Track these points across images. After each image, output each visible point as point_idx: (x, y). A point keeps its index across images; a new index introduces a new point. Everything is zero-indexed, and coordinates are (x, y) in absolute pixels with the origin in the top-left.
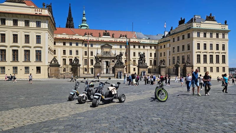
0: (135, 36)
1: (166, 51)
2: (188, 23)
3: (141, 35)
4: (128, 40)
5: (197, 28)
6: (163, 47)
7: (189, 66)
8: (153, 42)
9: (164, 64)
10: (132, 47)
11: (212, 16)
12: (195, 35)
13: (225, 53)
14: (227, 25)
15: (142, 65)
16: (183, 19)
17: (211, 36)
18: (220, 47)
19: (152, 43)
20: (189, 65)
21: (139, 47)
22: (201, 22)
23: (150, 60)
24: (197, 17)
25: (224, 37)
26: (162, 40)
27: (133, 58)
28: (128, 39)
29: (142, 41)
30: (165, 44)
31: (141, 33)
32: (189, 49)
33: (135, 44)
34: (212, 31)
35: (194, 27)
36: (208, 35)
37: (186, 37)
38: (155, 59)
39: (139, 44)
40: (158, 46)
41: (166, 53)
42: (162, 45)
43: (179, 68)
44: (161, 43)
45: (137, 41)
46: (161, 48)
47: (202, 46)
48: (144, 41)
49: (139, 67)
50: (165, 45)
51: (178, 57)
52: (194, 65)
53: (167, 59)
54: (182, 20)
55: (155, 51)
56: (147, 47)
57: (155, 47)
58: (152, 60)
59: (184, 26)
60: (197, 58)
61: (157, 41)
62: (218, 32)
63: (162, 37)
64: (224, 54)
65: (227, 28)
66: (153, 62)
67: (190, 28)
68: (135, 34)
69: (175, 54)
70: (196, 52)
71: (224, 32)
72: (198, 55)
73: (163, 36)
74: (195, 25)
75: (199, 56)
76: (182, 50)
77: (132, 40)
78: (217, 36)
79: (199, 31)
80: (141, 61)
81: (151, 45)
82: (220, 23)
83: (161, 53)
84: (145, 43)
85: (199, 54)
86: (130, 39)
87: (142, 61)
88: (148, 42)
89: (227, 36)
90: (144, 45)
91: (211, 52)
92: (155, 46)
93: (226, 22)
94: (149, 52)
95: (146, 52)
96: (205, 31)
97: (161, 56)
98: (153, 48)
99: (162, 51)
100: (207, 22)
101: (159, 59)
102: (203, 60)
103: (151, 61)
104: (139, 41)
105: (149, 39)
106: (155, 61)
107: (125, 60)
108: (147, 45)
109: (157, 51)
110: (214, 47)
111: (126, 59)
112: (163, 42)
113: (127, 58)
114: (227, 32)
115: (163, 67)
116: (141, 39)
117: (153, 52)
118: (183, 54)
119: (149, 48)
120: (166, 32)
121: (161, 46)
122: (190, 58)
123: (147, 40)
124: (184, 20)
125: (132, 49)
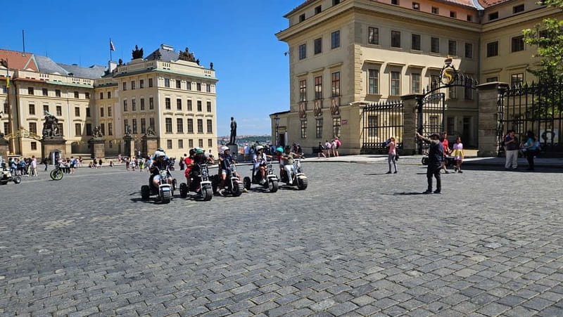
0: (32, 64)
1: (114, 105)
2: (149, 58)
3: (48, 62)
4: (11, 74)
5: (164, 70)
6: (106, 96)
7: (152, 139)
8: (82, 83)
9: (100, 136)
10: (23, 92)
11: (190, 52)
12: (161, 83)
13: (211, 116)
14: (213, 70)
15: (52, 138)
16: (139, 49)
17: (189, 87)
18: (204, 106)
19: (78, 85)
20: (152, 136)
21: (45, 92)
22: (172, 61)
23: (76, 124)
24: (167, 48)
25: (209, 90)
26: (103, 81)
27: (28, 118)
28: (11, 70)
29: (51, 79)
30: (110, 89)
31: (49, 59)
32: (151, 108)
33: (31, 85)
34: (190, 80)
35: (158, 69)
36: (184, 85)
37: (146, 84)
38: (89, 122)
39: (45, 87)
40: (95, 91)
41: (112, 109)
42: (104, 91)
43: (132, 143)
44: (100, 86)
45: (37, 77)
46: (102, 98)
47: (174, 104)
48: (58, 78)
49: (43, 142)
50: (109, 93)
51: (134, 121)
52: (161, 137)
53: (114, 123)
54: (137, 51)
55: (88, 103)
56: (66, 92)
57: (87, 95)
58: (81, 123)
59: (141, 64)
60: (167, 125)
61: (92, 82)
62: (199, 81)
63: (104, 74)
64: (209, 118)
65: (213, 75)
66: (82, 127)
67: (152, 68)
68: (32, 60)
69: (128, 114)
70: (164, 114)
71: (210, 82)
72: (167, 119)
73: (106, 70)
74: (160, 66)
75: (169, 121)
76: (140, 108)
77: (22, 75)
78: (199, 89)
79: (168, 76)
80: (49, 131)
81: (76, 91)
82: (202, 67)
83: (102, 109)
84: (61, 83)
85: (169, 116)
86: (16, 71)
87: (52, 130)
88: (68, 81)
89: (213, 89)
90: (59, 89)
91: (189, 115)
92: (88, 92)
93: (212, 66)
94: (73, 105)
95: (64, 105)
96: (179, 79)
97: (102, 115)
98: (82, 96)
99: (104, 104)
100: (180, 61)
101: (97, 121)
102: (176, 127)
103: (78, 126)
104: (44, 78)
105: (71, 75)
106: (88, 126)
107: (5, 123)
108: (67, 88)
109: (93, 102)
110: (195, 105)
111: (7, 121)
112: (105, 86)
113: (9, 119)
114: (214, 82)
115: (98, 142)
116: (49, 73)
117: (84, 106)
118: (143, 116)
119: (72, 95)
120: (111, 64)
121: (102, 94)
122: (153, 123)
123: (67, 76)
124: (142, 51)
125: (24, 96)
